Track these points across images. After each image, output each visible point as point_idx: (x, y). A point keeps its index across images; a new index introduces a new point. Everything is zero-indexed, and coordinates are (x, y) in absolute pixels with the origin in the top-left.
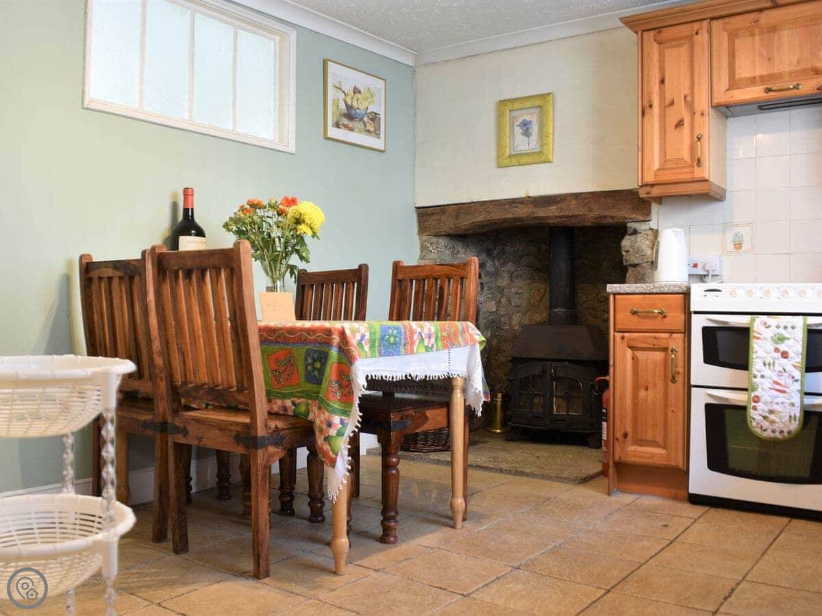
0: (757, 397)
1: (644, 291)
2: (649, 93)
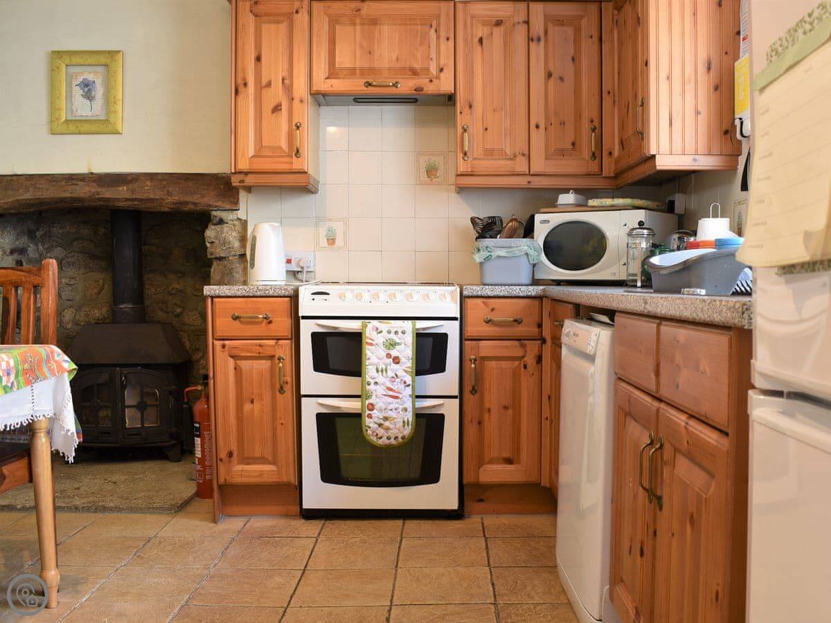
0: (372, 404)
1: (246, 294)
2: (244, 70)
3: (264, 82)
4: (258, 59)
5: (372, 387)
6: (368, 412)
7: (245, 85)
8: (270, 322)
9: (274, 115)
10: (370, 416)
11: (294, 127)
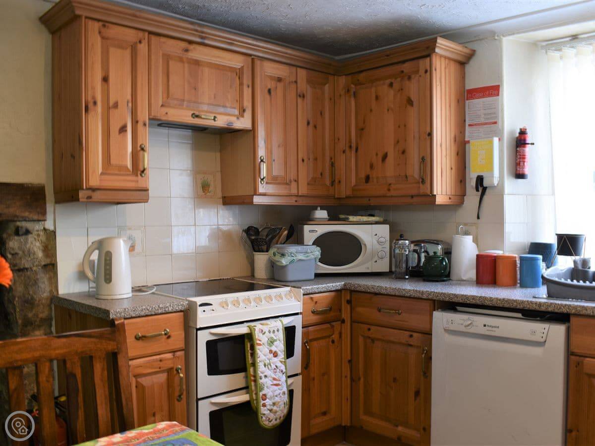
0: (265, 395)
3: (111, 103)
4: (105, 79)
5: (263, 380)
6: (263, 402)
7: (95, 103)
8: (169, 337)
9: (121, 134)
10: (264, 405)
11: (139, 149)
